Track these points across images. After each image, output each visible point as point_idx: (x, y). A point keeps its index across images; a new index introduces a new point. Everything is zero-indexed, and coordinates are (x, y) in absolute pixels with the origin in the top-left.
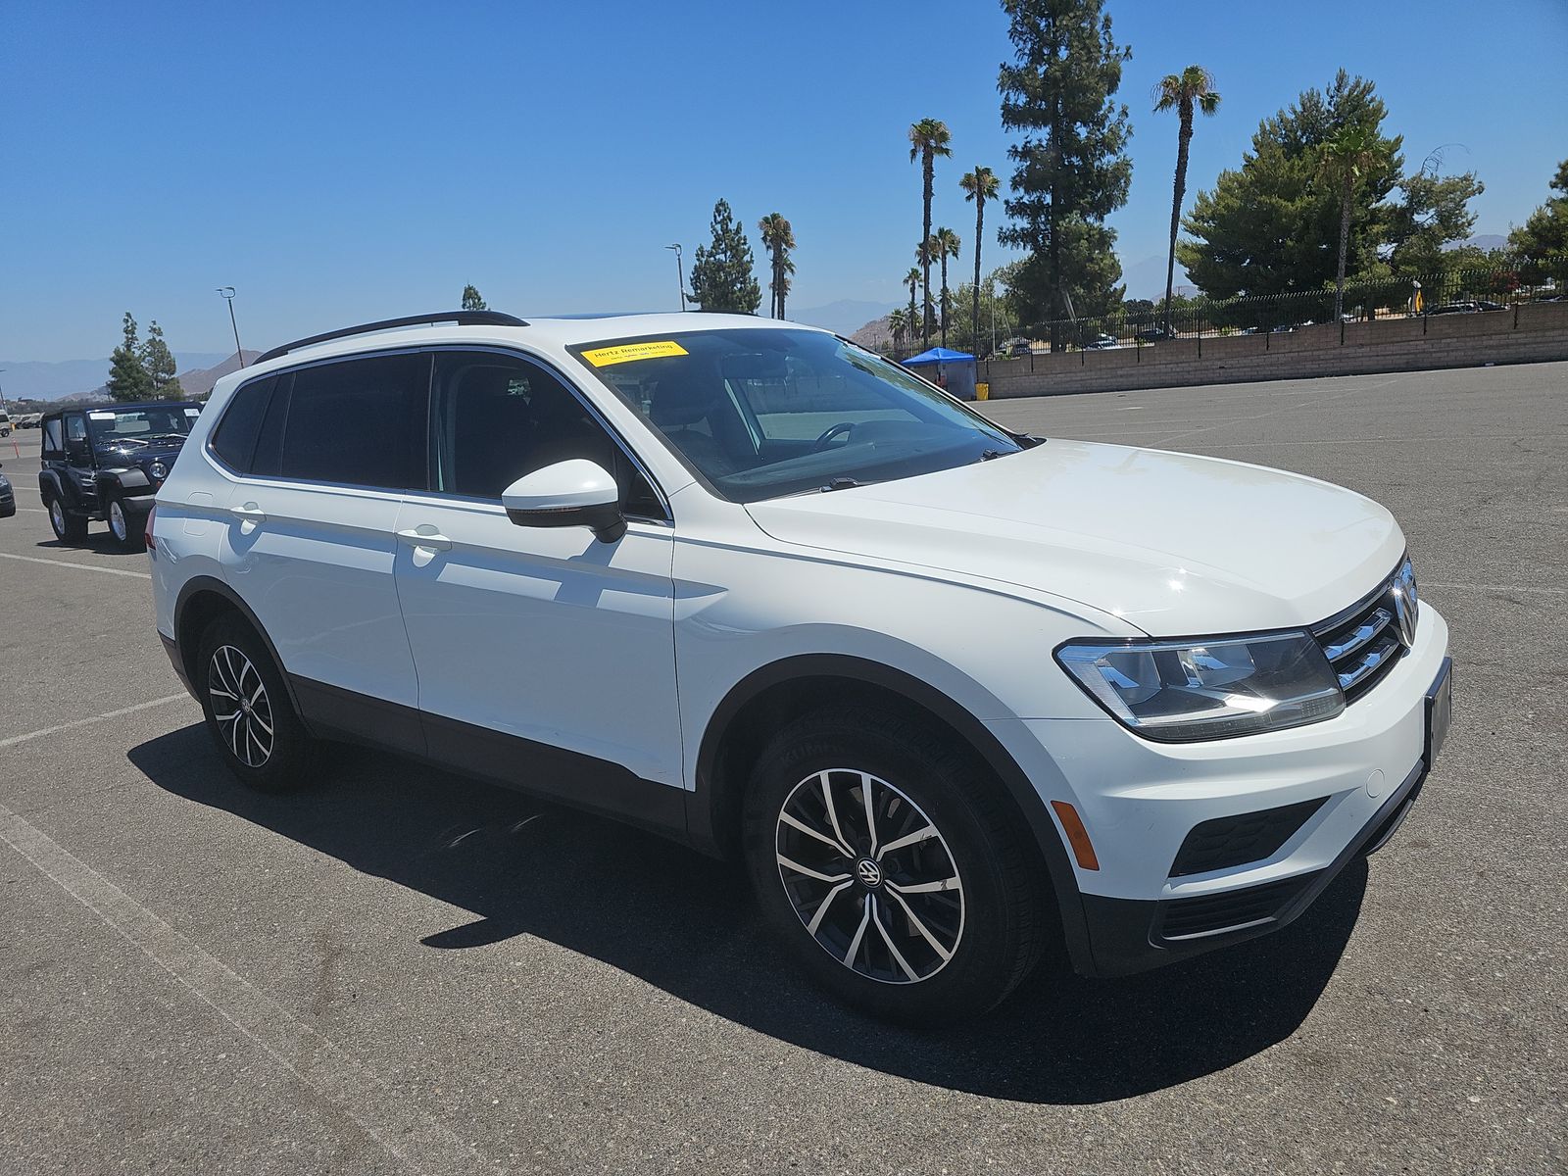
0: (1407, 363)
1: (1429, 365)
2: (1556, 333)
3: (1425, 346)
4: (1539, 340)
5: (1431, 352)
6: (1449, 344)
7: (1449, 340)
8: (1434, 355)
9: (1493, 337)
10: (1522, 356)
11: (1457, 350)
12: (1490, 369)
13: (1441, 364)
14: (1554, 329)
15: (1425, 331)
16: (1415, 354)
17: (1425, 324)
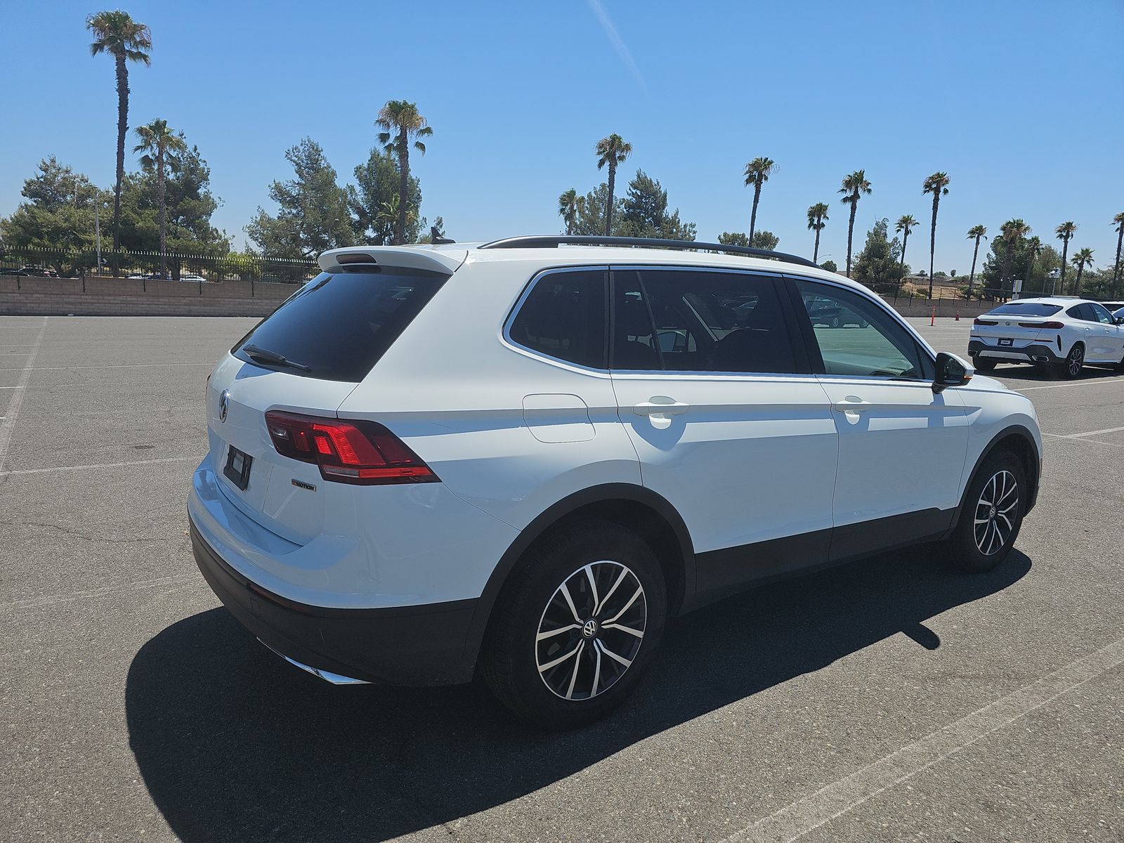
0: (8, 309)
1: (25, 311)
2: (110, 298)
3: (21, 298)
4: (100, 301)
5: (25, 303)
6: (39, 298)
7: (38, 295)
8: (28, 305)
9: (71, 296)
10: (92, 311)
11: (45, 303)
12: (70, 318)
13: (32, 312)
14: (109, 295)
15: (19, 287)
16: (14, 303)
17: (18, 281)
